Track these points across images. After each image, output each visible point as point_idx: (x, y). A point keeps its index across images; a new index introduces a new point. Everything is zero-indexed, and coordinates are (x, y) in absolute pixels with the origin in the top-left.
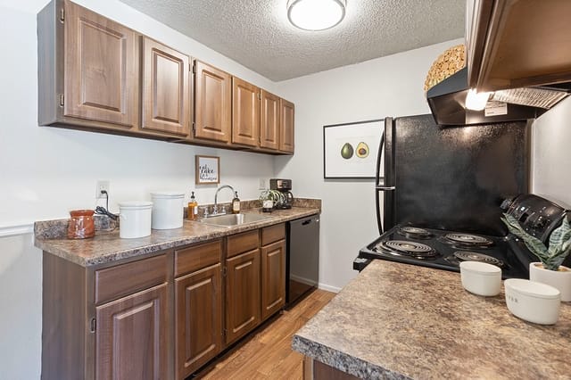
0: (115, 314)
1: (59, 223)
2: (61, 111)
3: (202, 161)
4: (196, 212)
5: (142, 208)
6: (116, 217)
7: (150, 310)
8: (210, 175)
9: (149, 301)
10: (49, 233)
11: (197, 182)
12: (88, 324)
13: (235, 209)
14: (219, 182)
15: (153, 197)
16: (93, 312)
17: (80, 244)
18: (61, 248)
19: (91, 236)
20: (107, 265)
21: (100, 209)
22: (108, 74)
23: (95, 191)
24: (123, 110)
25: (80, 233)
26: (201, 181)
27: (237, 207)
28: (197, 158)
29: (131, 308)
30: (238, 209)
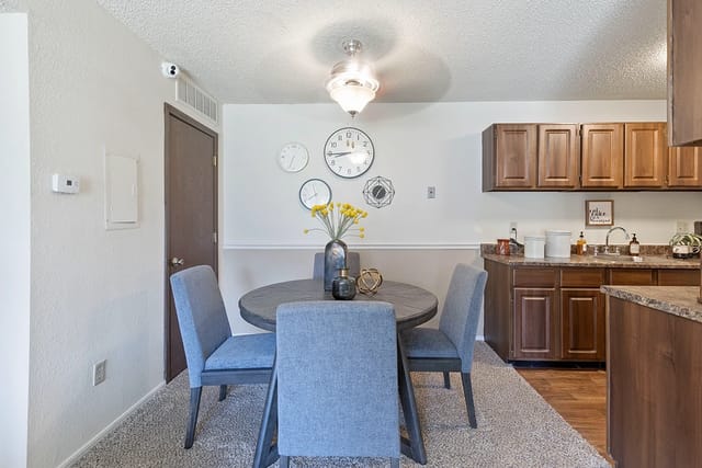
0: (522, 296)
1: (491, 246)
2: (495, 184)
3: (592, 206)
4: (585, 249)
5: (538, 239)
6: (522, 246)
7: (543, 302)
8: (601, 218)
9: (542, 296)
10: (487, 250)
11: (587, 224)
12: (510, 297)
13: (632, 252)
14: (613, 224)
15: (546, 233)
16: (512, 291)
17: (503, 258)
18: (494, 258)
19: (508, 254)
20: (519, 267)
21: (512, 240)
22: (518, 159)
23: (509, 228)
24: (527, 177)
25: (503, 252)
26: (591, 223)
27: (634, 249)
28: (587, 203)
29: (531, 296)
30: (637, 252)
